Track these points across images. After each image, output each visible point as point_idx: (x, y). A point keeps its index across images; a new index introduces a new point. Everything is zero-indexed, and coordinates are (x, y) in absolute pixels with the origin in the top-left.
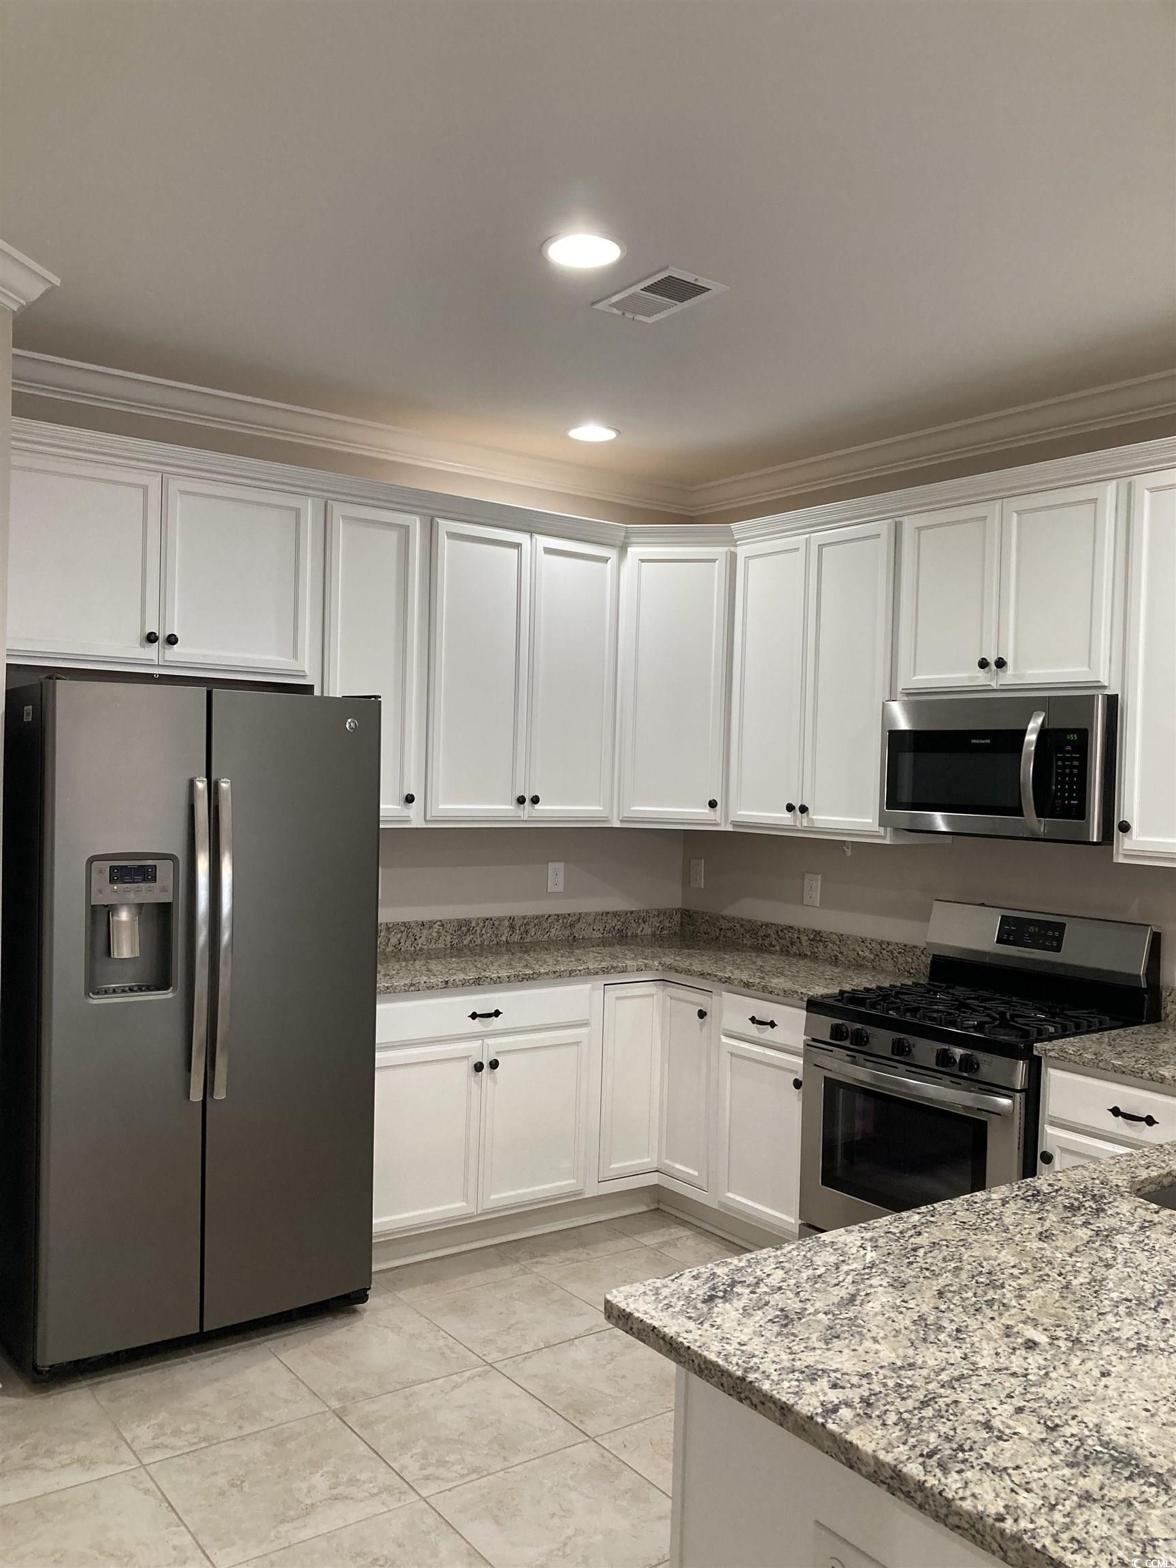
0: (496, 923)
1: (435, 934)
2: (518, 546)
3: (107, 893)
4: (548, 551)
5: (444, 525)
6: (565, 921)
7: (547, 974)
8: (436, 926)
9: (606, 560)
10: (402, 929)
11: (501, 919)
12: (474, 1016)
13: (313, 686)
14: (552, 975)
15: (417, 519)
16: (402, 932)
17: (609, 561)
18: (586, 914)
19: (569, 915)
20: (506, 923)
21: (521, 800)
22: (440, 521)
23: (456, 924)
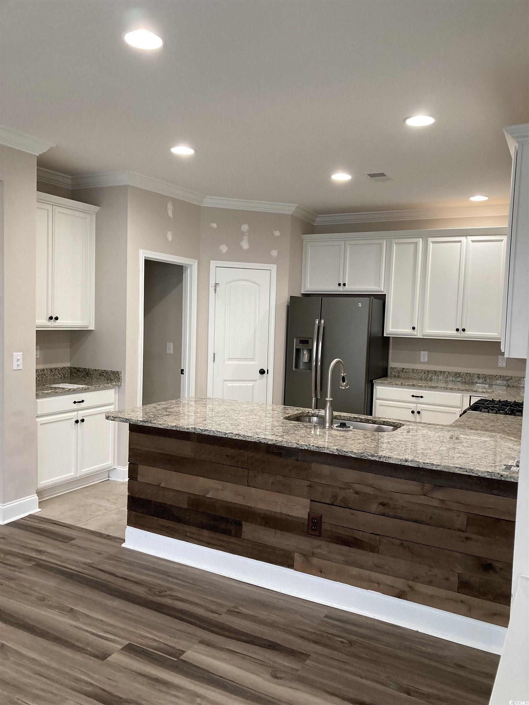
0: (472, 375)
1: (446, 376)
2: (460, 242)
3: (300, 346)
4: (473, 241)
5: (431, 240)
6: (504, 378)
7: (441, 387)
8: (446, 373)
9: (502, 241)
10: (433, 372)
11: (474, 374)
12: (413, 396)
13: (385, 295)
14: (443, 388)
15: (421, 240)
16: (433, 373)
17: (503, 241)
18: (515, 377)
19: (506, 376)
20: (476, 376)
21: (457, 330)
22: (429, 239)
23: (454, 373)
